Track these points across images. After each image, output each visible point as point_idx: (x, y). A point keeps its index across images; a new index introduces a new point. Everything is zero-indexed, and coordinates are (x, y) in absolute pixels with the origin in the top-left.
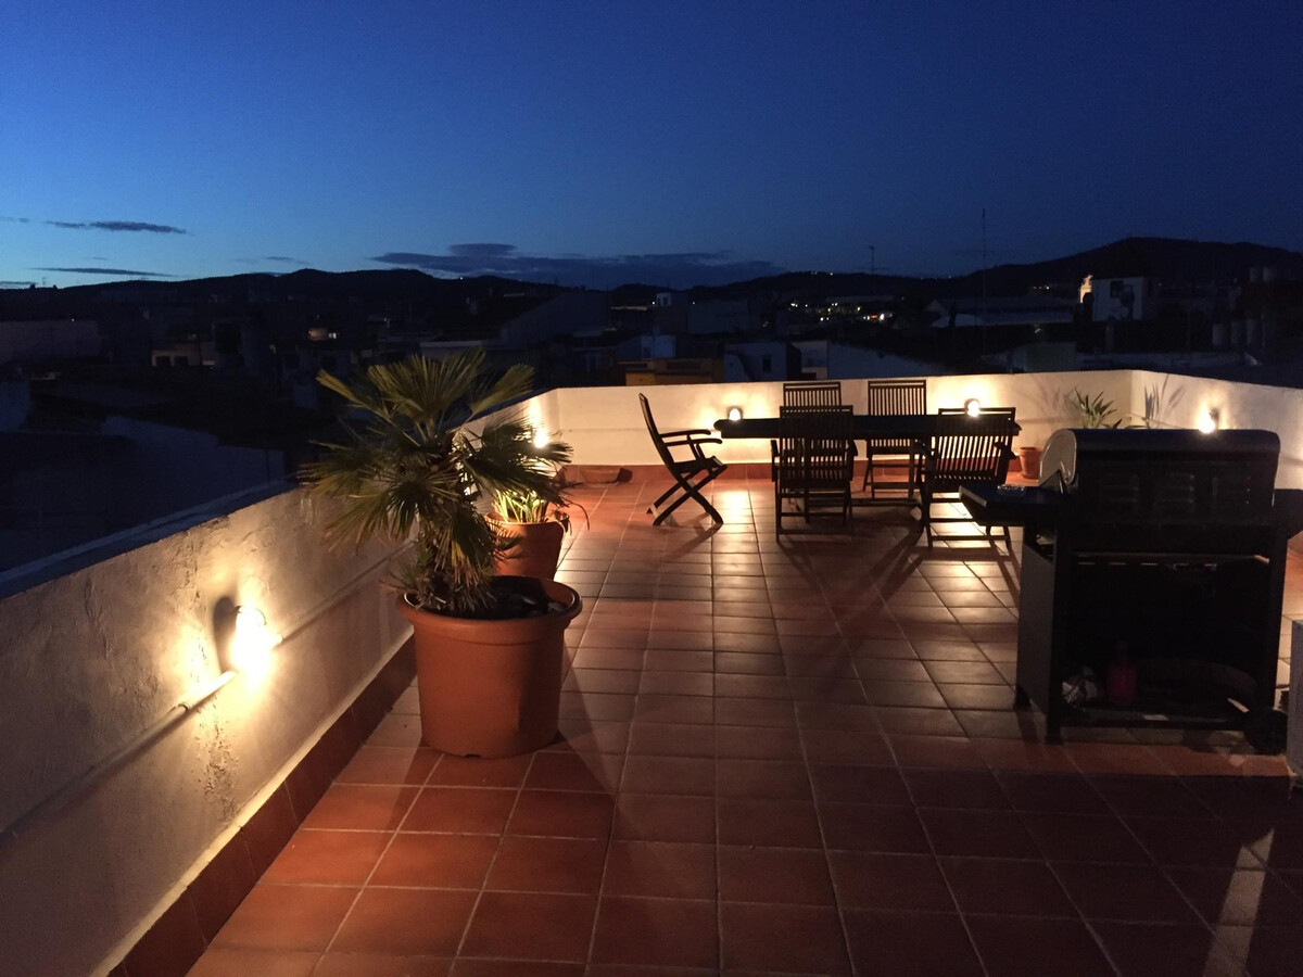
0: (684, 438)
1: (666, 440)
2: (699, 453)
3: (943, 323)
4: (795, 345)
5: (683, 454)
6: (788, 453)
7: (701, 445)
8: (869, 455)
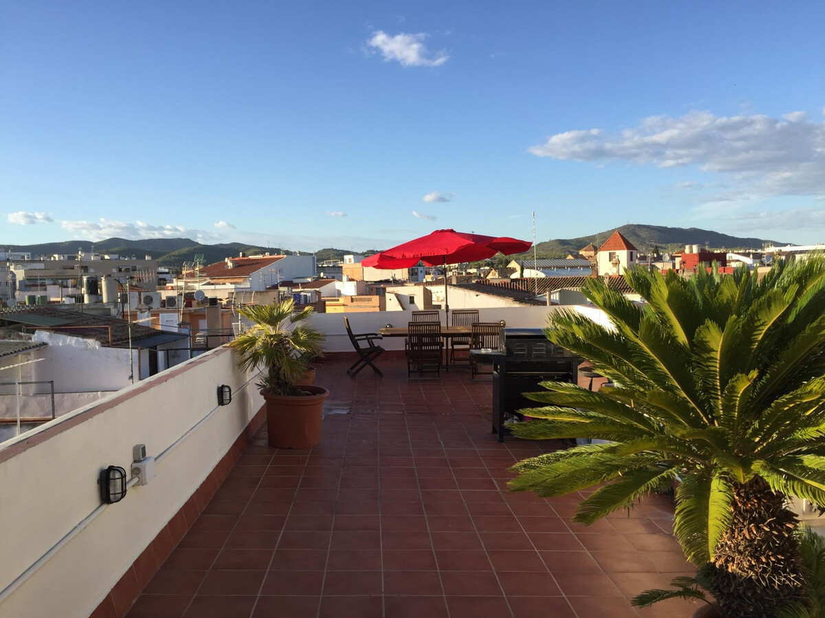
0: (365, 337)
1: (356, 338)
2: (371, 344)
3: (516, 276)
4: (428, 288)
5: (364, 345)
6: (415, 345)
7: (373, 340)
8: (452, 345)
